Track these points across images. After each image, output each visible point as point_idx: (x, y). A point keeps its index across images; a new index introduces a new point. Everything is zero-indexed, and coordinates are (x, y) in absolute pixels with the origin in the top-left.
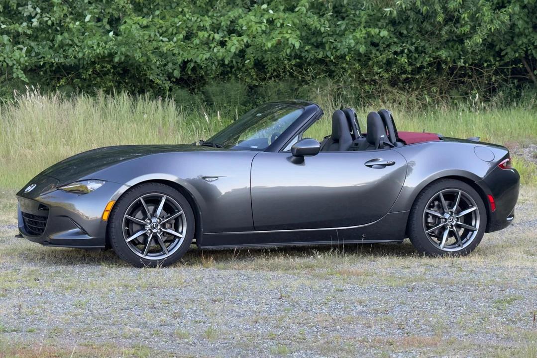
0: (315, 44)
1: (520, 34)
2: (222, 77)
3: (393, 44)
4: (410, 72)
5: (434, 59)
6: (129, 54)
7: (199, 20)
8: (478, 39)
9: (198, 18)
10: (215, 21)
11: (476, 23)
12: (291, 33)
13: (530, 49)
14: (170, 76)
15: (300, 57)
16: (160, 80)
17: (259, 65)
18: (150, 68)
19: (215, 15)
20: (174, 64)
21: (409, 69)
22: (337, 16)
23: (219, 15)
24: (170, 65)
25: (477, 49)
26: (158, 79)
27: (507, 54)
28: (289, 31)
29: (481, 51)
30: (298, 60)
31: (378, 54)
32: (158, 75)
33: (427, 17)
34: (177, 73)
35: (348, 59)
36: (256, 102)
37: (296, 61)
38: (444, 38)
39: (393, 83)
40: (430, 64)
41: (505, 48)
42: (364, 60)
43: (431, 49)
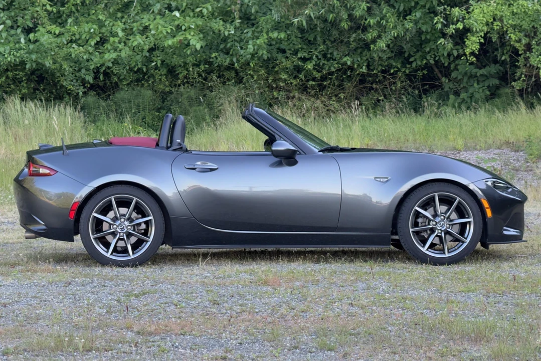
0: (224, 51)
1: (427, 41)
2: (136, 84)
3: (300, 50)
4: (319, 78)
5: (342, 65)
6: (40, 61)
7: (111, 24)
8: (382, 44)
9: (111, 22)
10: (128, 27)
11: (382, 28)
12: (193, 35)
13: (439, 56)
14: (84, 82)
15: (210, 64)
16: (73, 85)
17: (172, 72)
18: (63, 75)
19: (129, 22)
20: (87, 70)
21: (318, 75)
22: (247, 23)
23: (132, 21)
24: (83, 71)
25: (385, 56)
26: (71, 85)
27: (415, 60)
29: (389, 58)
30: (207, 66)
31: (284, 60)
32: (72, 81)
33: (335, 24)
34: (90, 78)
35: (252, 66)
36: (170, 109)
37: (205, 67)
38: (353, 46)
39: (304, 89)
40: (339, 70)
41: (414, 54)
42: (269, 65)
43: (339, 56)
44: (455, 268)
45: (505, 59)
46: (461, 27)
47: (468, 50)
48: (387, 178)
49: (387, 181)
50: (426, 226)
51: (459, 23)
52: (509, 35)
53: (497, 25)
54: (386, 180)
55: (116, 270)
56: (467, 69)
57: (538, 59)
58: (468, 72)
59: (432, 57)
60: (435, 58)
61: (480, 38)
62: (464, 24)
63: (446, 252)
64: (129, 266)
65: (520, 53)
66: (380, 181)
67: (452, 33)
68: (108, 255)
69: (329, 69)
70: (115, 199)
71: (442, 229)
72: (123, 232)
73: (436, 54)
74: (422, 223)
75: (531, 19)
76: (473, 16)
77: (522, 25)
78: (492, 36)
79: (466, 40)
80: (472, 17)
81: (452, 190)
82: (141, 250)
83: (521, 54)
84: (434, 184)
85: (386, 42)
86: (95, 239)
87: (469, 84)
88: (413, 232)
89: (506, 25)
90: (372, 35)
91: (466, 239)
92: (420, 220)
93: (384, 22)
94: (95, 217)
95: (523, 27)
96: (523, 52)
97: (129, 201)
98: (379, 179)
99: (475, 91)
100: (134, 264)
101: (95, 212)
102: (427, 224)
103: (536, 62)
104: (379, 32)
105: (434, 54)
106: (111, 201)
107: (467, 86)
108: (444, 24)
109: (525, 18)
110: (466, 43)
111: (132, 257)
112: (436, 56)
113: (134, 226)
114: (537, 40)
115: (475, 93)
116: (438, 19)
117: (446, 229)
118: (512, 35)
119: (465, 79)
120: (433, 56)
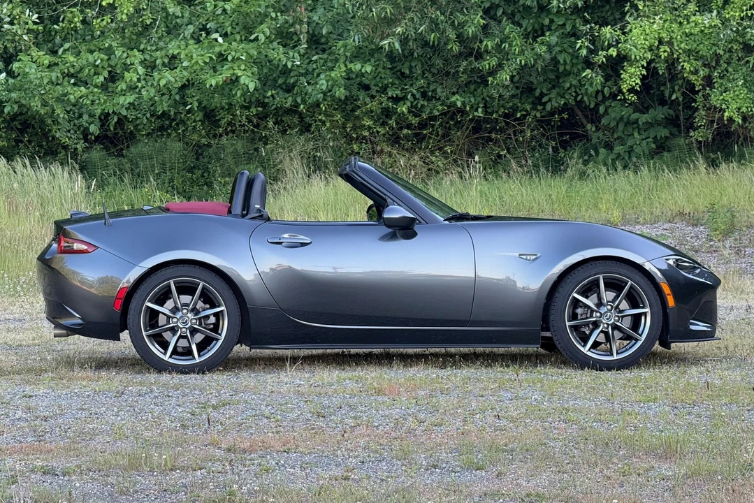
0: (284, 87)
1: (567, 74)
2: (159, 133)
3: (390, 85)
4: (416, 125)
5: (449, 107)
6: (23, 102)
7: (125, 55)
8: (504, 76)
9: (123, 52)
10: (148, 57)
11: (504, 56)
12: (244, 70)
13: (582, 94)
14: (86, 134)
15: (264, 105)
16: (70, 138)
17: (210, 116)
18: (56, 122)
19: (149, 48)
20: (91, 116)
21: (415, 121)
22: (316, 48)
23: (154, 48)
24: (85, 117)
25: (508, 94)
26: (67, 137)
27: (550, 100)
28: (243, 67)
29: (513, 96)
30: (260, 109)
31: (368, 100)
32: (69, 131)
33: (436, 49)
34: (94, 129)
35: (324, 108)
37: (257, 110)
38: (462, 79)
39: (395, 140)
40: (444, 114)
41: (549, 92)
42: (347, 107)
43: (445, 94)
44: (627, 374)
45: (677, 98)
46: (615, 54)
47: (625, 86)
48: (536, 255)
49: (536, 259)
50: (587, 318)
51: (612, 49)
52: (682, 64)
53: (665, 51)
54: (534, 257)
55: (177, 378)
56: (623, 113)
57: (722, 97)
58: (625, 117)
59: (572, 96)
60: (576, 97)
61: (641, 68)
62: (617, 50)
63: (615, 354)
64: (194, 372)
65: (697, 89)
66: (526, 259)
67: (602, 62)
68: (166, 358)
69: (430, 113)
70: (175, 283)
71: (609, 323)
72: (187, 327)
73: (578, 90)
74: (581, 315)
75: (712, 42)
76: (631, 39)
77: (699, 51)
78: (658, 65)
79: (622, 72)
80: (629, 40)
81: (622, 271)
82: (209, 351)
83: (699, 91)
84: (597, 262)
85: (511, 74)
86: (148, 336)
87: (625, 133)
88: (571, 327)
89: (677, 51)
90: (489, 64)
91: (641, 335)
92: (579, 311)
93: (507, 46)
94: (148, 307)
95: (701, 53)
96: (701, 87)
97: (193, 285)
98: (524, 257)
99: (636, 144)
100: (202, 369)
101: (148, 301)
102: (589, 315)
103: (719, 102)
104: (499, 58)
105: (575, 92)
106: (169, 286)
107: (623, 136)
108: (590, 49)
109: (703, 41)
110: (622, 76)
111: (198, 360)
112: (578, 95)
113: (200, 319)
114: (720, 71)
115: (635, 147)
116: (582, 43)
117: (613, 323)
118: (686, 64)
119: (621, 127)
120: (574, 94)
